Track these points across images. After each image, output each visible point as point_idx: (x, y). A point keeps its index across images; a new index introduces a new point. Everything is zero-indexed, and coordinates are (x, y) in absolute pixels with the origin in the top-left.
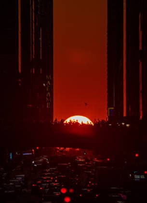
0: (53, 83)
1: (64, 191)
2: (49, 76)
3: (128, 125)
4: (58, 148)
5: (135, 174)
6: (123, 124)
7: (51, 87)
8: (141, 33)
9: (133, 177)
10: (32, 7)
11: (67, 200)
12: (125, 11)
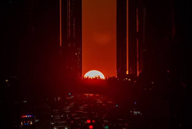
0: (82, 53)
1: (89, 121)
2: (79, 48)
3: (129, 80)
4: (85, 94)
5: (134, 111)
6: (126, 79)
7: (81, 56)
8: (138, 21)
9: (133, 113)
10: (69, 5)
11: (91, 127)
12: (127, 7)
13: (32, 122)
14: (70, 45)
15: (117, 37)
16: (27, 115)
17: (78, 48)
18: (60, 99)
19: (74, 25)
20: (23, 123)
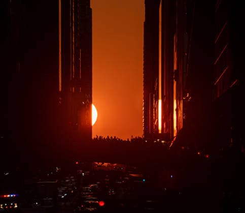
3: (163, 142)
6: (158, 140)
8: (175, 54)
13: (17, 205)
14: (75, 90)
15: (145, 77)
16: (10, 194)
17: (86, 95)
18: (58, 171)
19: (80, 59)
20: (3, 206)
